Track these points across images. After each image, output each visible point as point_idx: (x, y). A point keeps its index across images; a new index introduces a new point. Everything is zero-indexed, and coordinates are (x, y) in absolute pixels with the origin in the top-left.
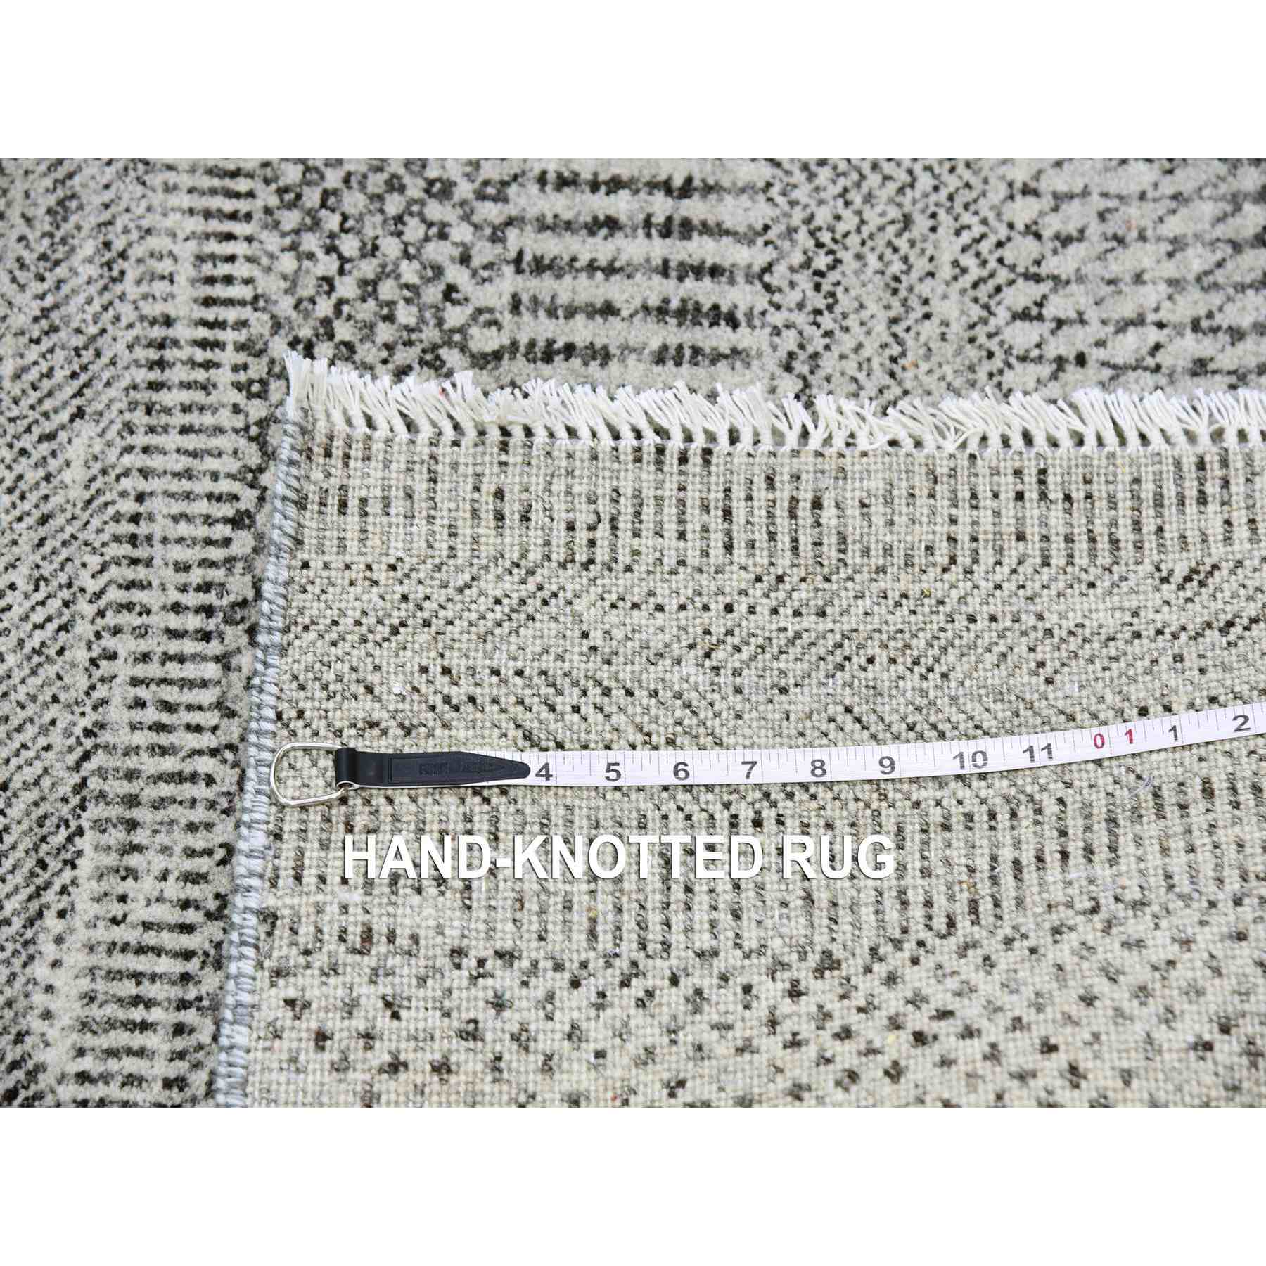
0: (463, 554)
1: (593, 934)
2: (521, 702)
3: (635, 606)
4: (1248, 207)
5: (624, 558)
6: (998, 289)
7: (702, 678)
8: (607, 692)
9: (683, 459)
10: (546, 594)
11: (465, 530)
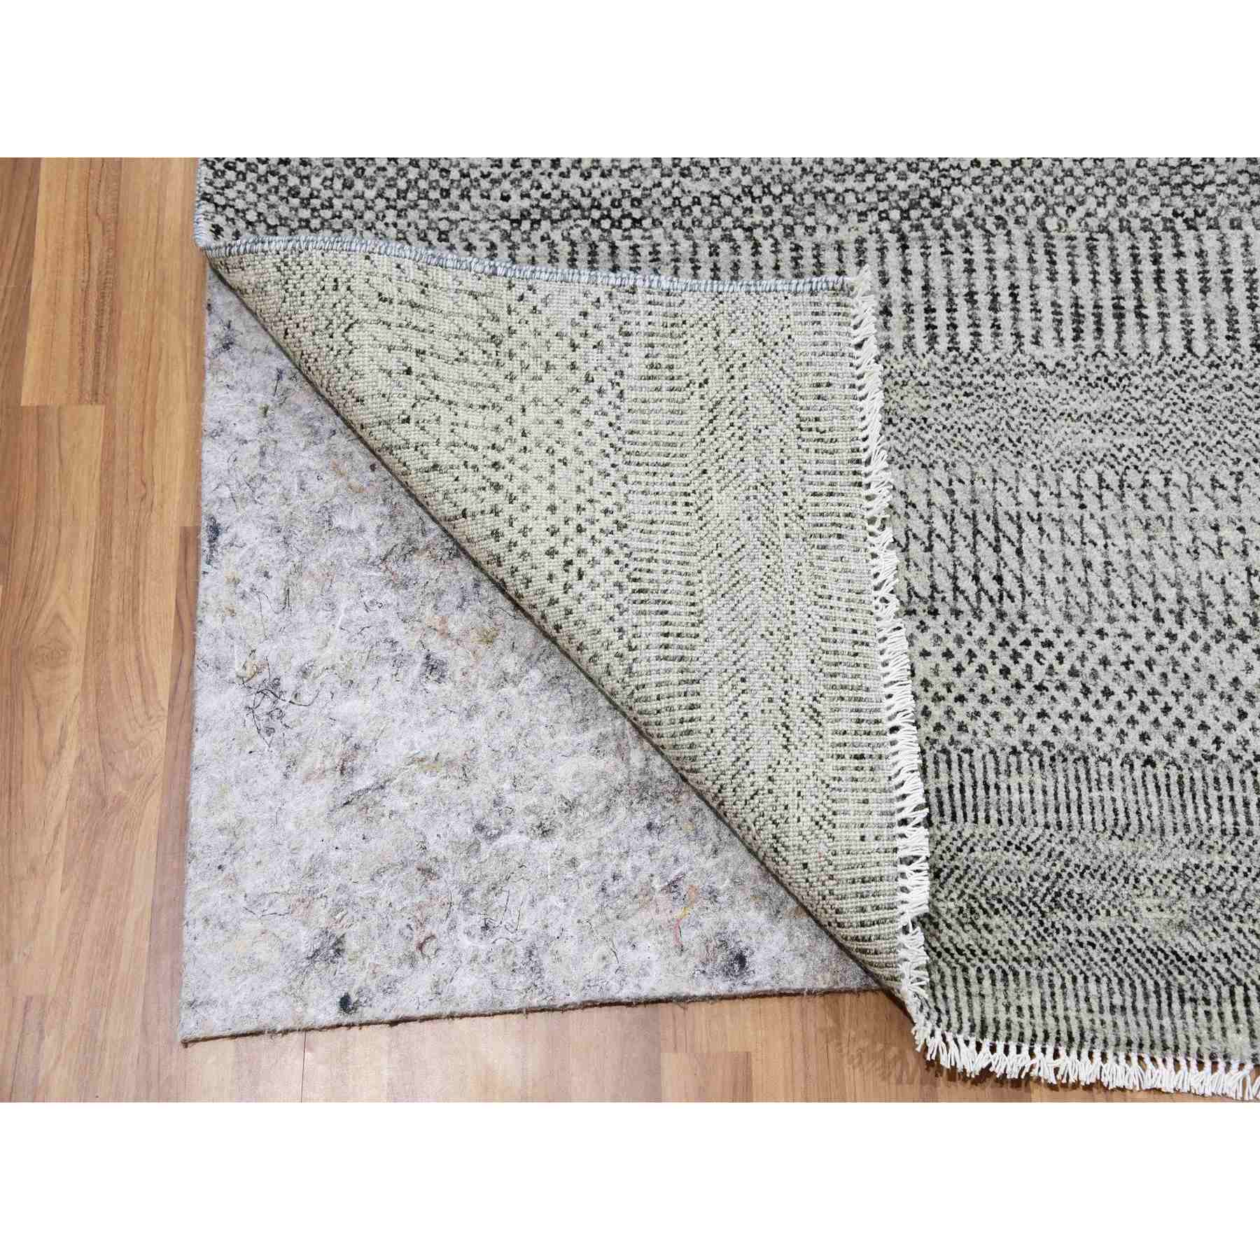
0: (798, 369)
1: (632, 432)
2: (733, 399)
3: (782, 451)
4: (1174, 590)
5: (805, 445)
6: (1112, 467)
7: (751, 482)
8: (741, 438)
9: (855, 473)
10: (784, 408)
11: (810, 369)
